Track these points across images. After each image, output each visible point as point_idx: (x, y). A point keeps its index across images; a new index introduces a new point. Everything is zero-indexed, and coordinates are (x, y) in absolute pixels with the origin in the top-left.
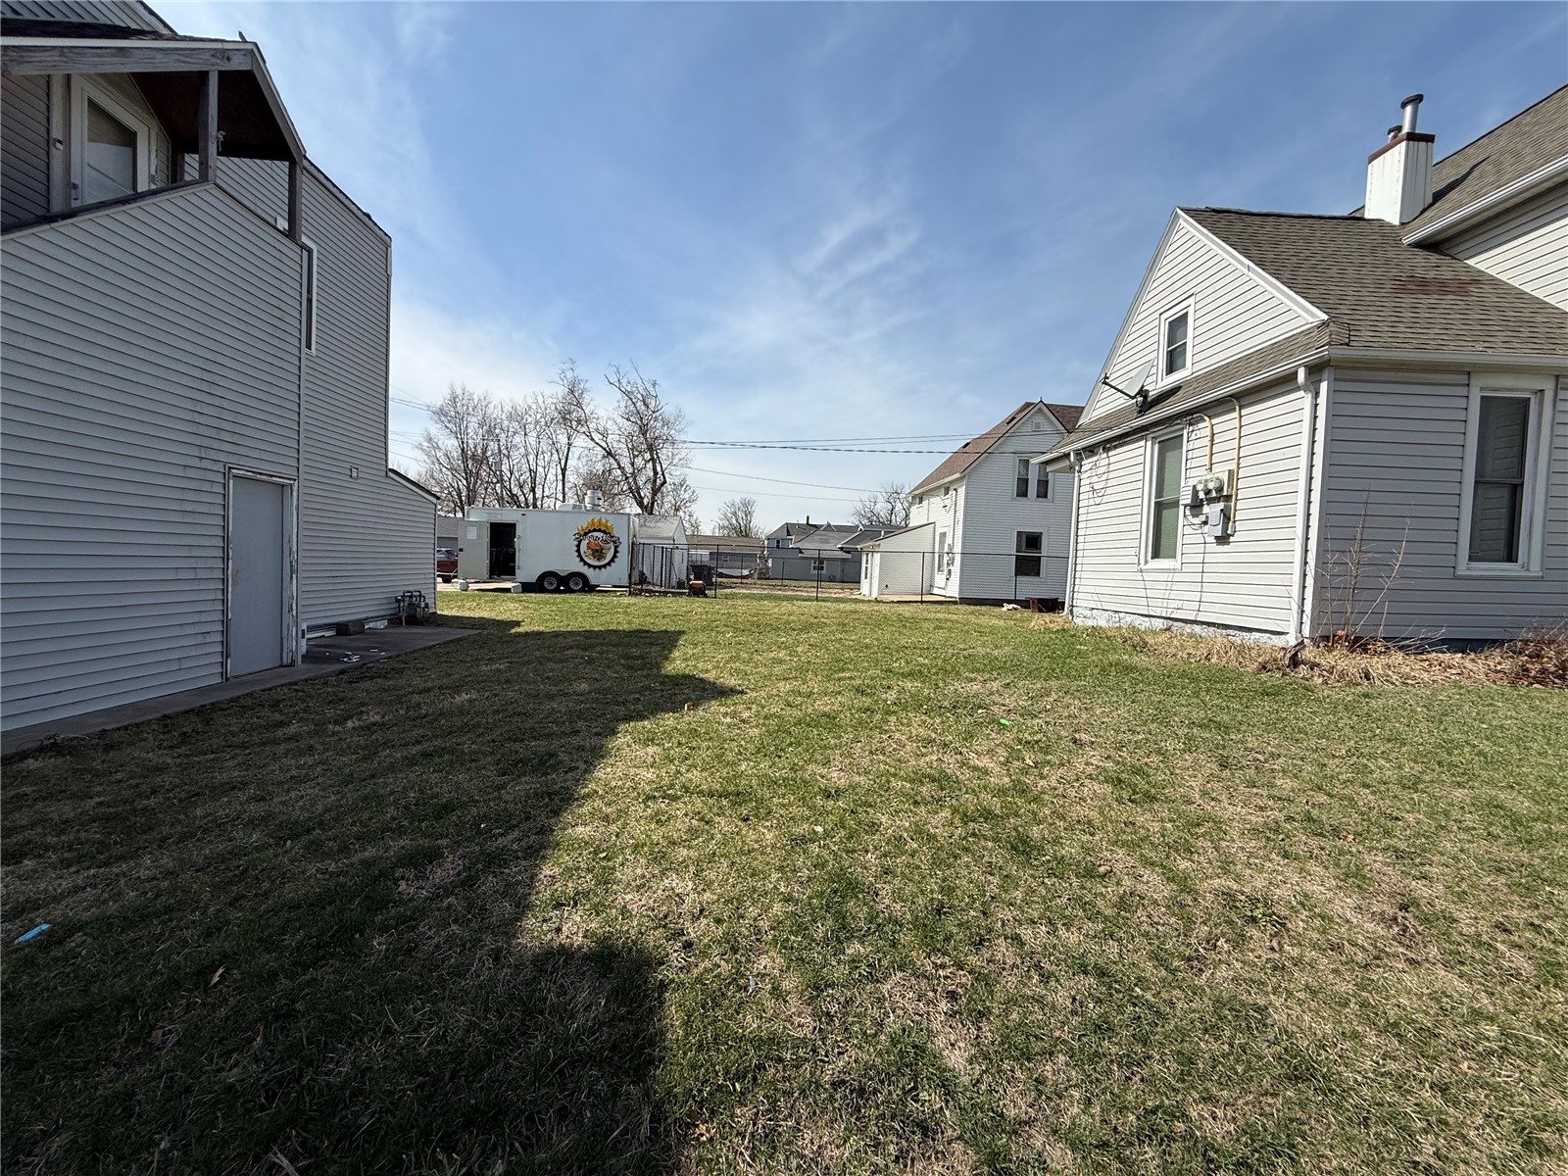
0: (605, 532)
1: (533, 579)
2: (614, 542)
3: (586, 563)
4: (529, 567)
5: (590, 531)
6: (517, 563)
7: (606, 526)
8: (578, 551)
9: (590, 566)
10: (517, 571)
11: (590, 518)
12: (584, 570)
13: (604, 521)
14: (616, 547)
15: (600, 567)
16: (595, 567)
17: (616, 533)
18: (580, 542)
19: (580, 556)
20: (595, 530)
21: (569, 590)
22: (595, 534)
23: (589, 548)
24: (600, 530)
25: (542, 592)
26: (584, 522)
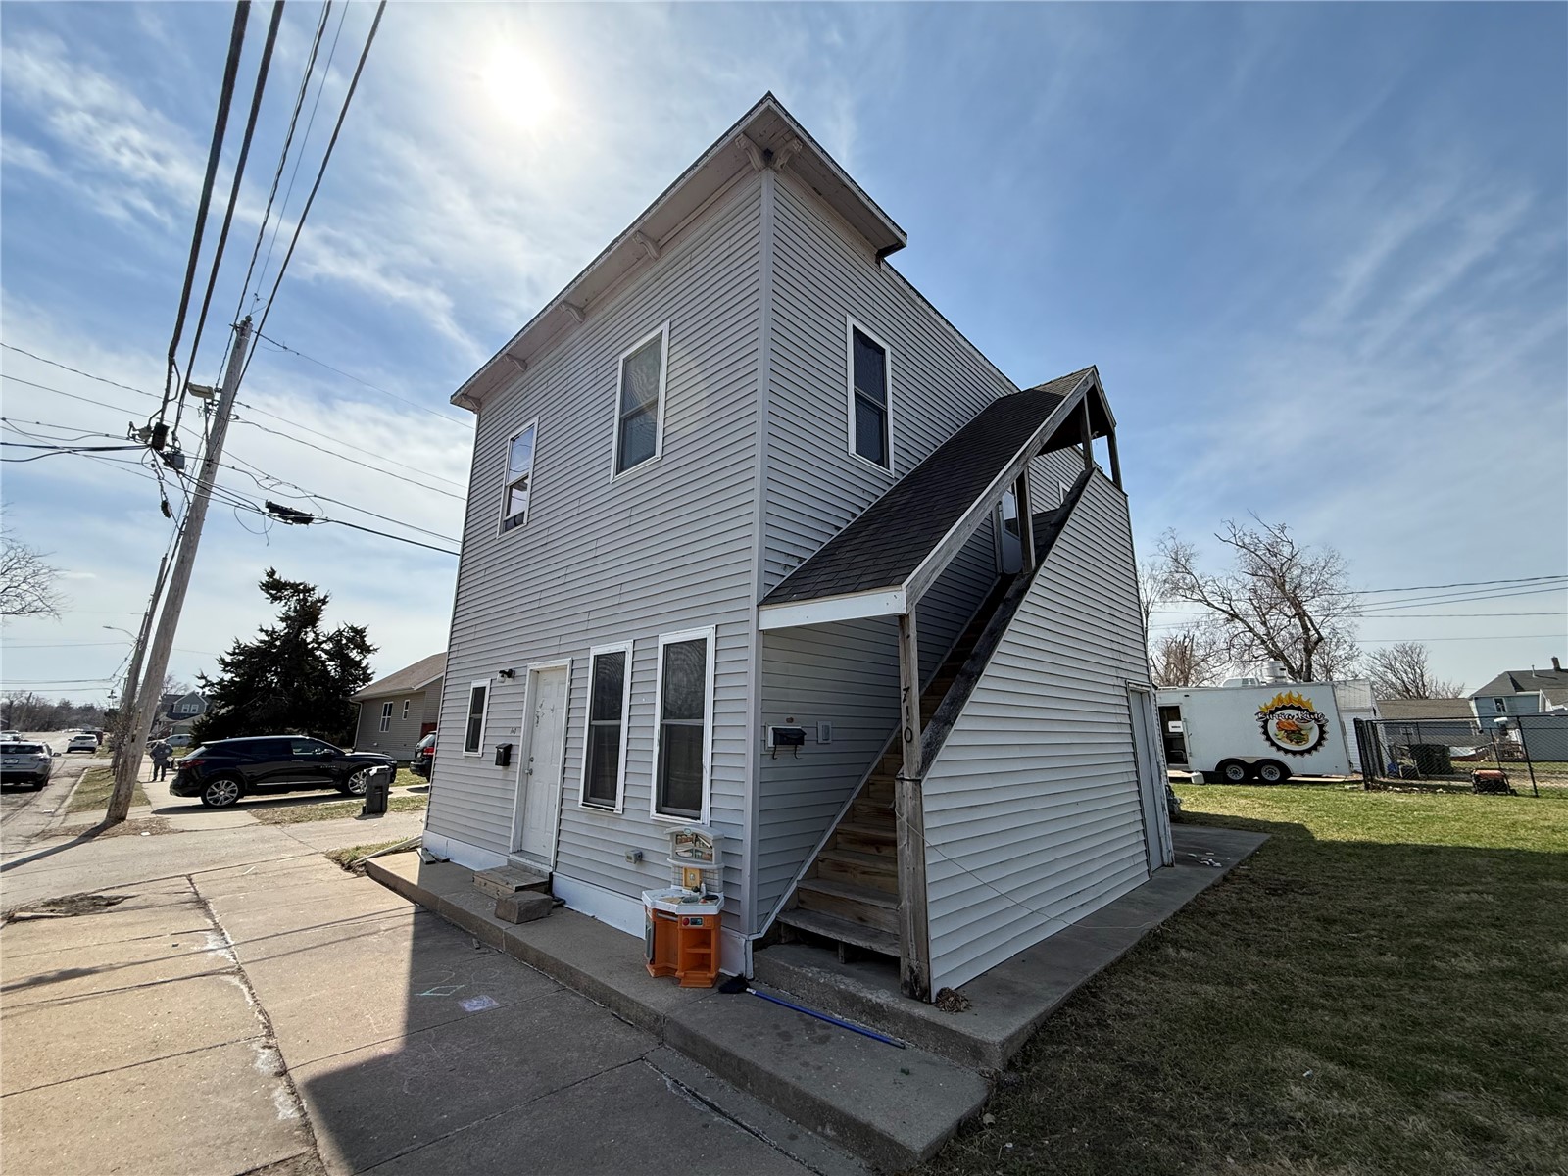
0: (1299, 709)
1: (1212, 769)
2: (1317, 720)
3: (1279, 748)
4: (1204, 754)
5: (1277, 709)
6: (1187, 750)
7: (1300, 701)
8: (1266, 732)
9: (1286, 751)
10: (1189, 759)
11: (1275, 692)
12: (1280, 756)
13: (1295, 695)
14: (1321, 727)
15: (1302, 753)
16: (1294, 753)
17: (1317, 709)
18: (1266, 722)
19: (1269, 738)
20: (1284, 707)
21: (1263, 782)
22: (1286, 712)
23: (1280, 729)
24: (1292, 707)
25: (1228, 784)
26: (1268, 699)
